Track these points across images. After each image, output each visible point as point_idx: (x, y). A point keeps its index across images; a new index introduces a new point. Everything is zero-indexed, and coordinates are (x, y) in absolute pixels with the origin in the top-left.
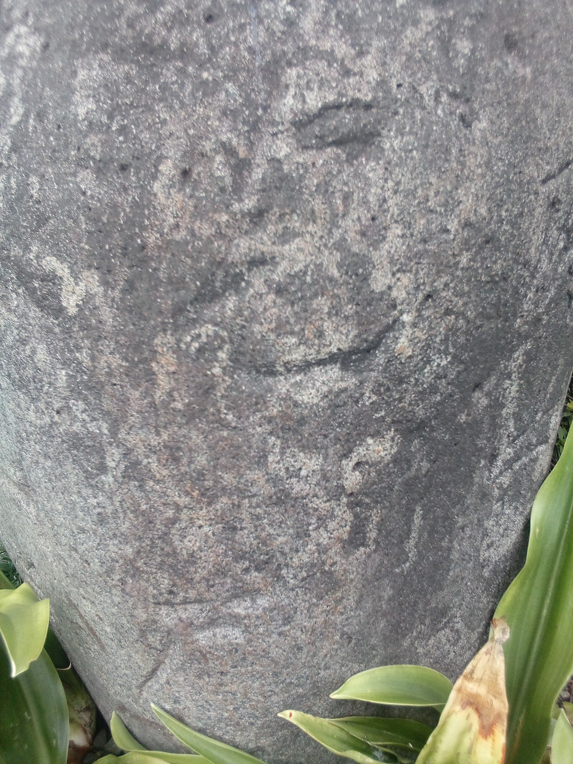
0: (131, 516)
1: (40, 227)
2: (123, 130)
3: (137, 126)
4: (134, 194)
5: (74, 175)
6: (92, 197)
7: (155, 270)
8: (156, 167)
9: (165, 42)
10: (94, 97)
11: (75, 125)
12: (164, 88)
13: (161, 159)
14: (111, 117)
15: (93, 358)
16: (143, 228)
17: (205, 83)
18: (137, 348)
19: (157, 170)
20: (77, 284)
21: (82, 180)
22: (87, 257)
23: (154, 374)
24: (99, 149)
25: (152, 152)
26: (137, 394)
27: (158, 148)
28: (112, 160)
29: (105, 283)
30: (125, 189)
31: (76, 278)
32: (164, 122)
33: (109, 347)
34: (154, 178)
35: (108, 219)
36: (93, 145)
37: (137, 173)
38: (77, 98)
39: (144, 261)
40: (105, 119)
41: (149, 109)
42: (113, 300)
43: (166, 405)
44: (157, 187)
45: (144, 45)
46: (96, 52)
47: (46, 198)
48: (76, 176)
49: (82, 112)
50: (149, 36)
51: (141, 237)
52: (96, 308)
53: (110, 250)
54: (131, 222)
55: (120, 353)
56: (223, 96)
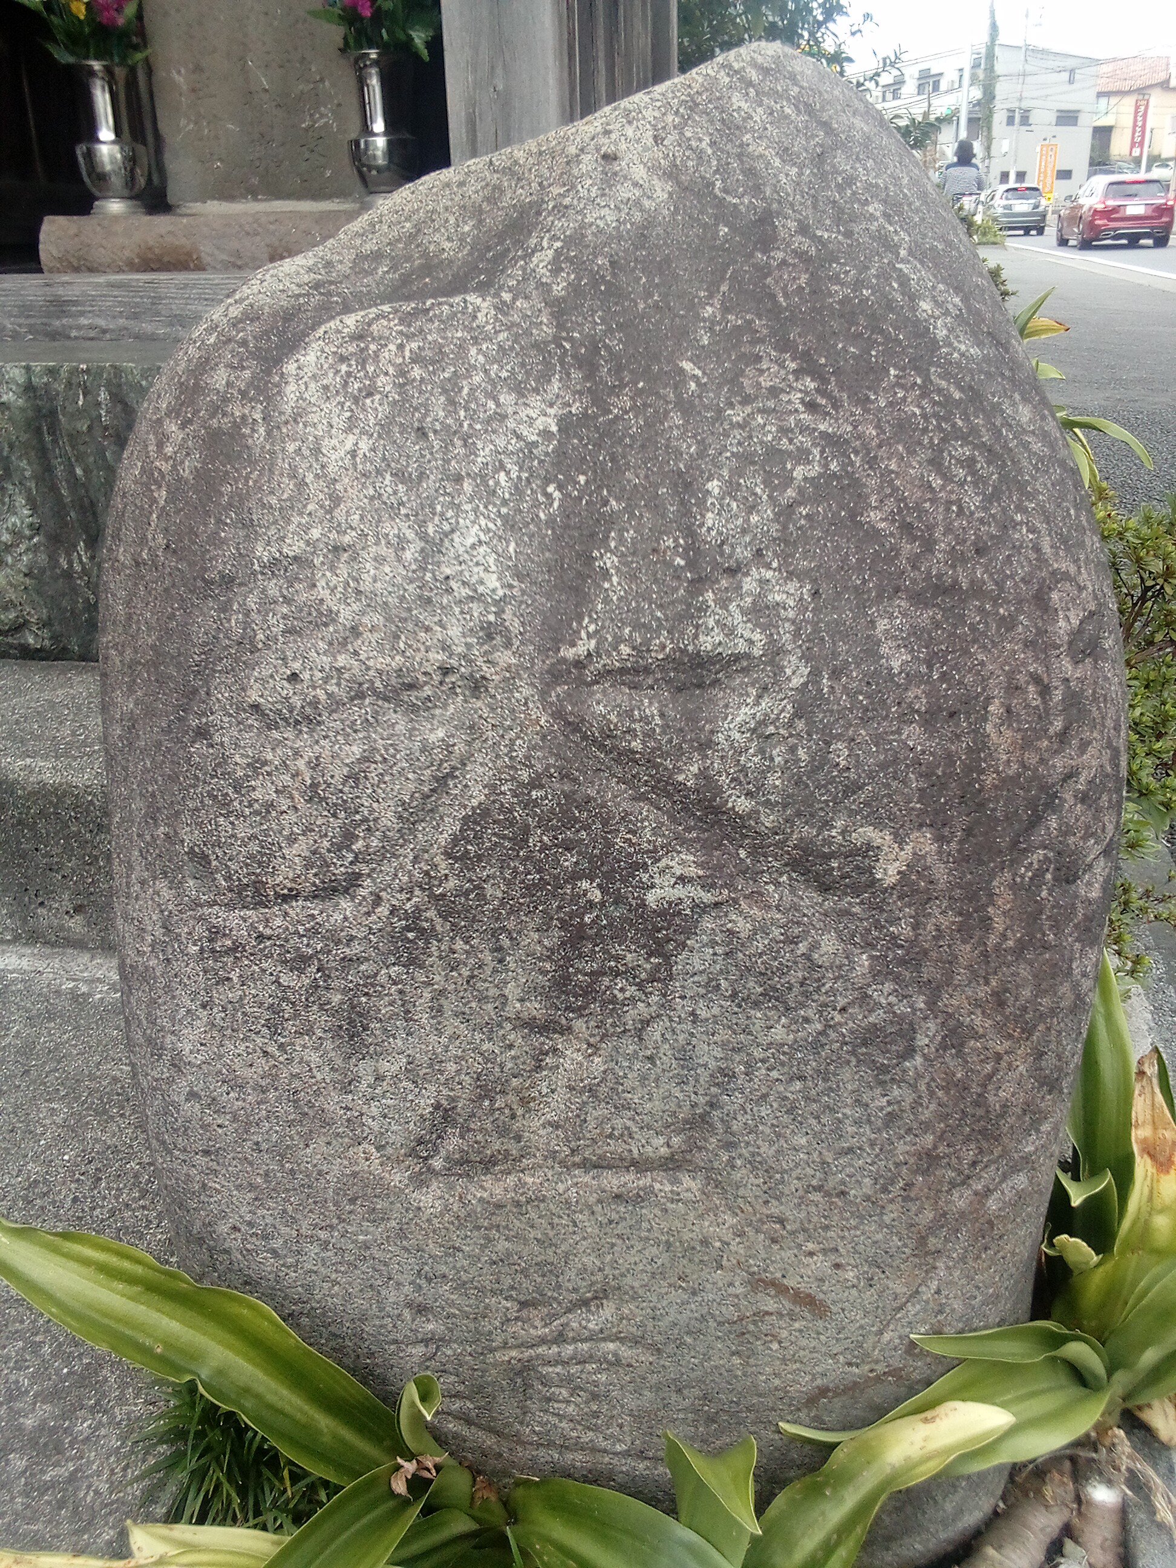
0: (940, 1093)
1: (847, 797)
2: (944, 676)
3: (959, 671)
4: (967, 741)
5: (899, 732)
6: (923, 752)
7: (994, 810)
8: (985, 709)
9: (955, 582)
10: (905, 646)
11: (892, 680)
12: (973, 628)
13: (989, 700)
14: (930, 667)
15: (915, 927)
16: (982, 772)
17: (1003, 618)
18: (972, 897)
19: (987, 712)
20: (902, 849)
21: (909, 736)
22: (918, 816)
23: (990, 919)
24: (924, 701)
25: (979, 695)
26: (968, 947)
27: (984, 690)
28: (940, 709)
29: (940, 839)
30: (958, 737)
31: (901, 842)
32: (982, 663)
33: (939, 907)
34: (985, 719)
35: (944, 772)
36: (916, 697)
37: (967, 719)
38: (884, 650)
39: (981, 805)
40: (924, 669)
41: (966, 652)
42: (949, 854)
43: (997, 948)
44: (989, 728)
45: (937, 586)
46: (890, 598)
47: (858, 764)
48: (900, 734)
49: (896, 665)
50: (939, 576)
51: (978, 780)
52: (926, 868)
53: (946, 803)
54: (968, 769)
55: (952, 909)
56: (1020, 629)
